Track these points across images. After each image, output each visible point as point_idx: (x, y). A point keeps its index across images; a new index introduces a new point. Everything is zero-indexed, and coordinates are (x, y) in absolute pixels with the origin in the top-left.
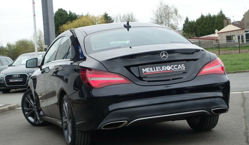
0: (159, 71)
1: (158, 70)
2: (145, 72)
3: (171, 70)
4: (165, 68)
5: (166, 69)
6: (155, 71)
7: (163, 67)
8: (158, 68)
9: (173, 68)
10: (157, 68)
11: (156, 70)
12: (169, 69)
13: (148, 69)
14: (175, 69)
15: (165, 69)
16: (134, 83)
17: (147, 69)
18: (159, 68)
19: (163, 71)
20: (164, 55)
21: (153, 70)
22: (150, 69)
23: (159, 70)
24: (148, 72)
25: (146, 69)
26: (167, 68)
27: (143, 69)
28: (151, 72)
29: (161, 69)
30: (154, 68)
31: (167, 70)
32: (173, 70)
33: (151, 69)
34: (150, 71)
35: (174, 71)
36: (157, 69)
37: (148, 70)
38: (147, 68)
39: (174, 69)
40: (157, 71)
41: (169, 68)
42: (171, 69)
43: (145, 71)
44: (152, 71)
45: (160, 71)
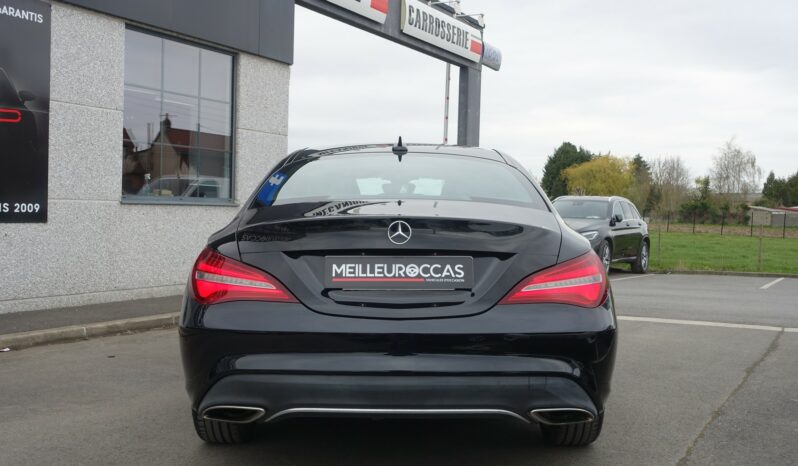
0: (382, 275)
1: (379, 273)
2: (339, 276)
3: (419, 276)
4: (400, 269)
5: (405, 273)
6: (369, 275)
7: (395, 267)
8: (379, 268)
9: (426, 271)
10: (376, 266)
11: (372, 271)
12: (412, 275)
13: (350, 268)
14: (431, 277)
15: (401, 272)
16: (301, 303)
17: (348, 265)
18: (383, 268)
19: (394, 277)
20: (400, 232)
21: (364, 271)
22: (354, 268)
23: (383, 272)
24: (348, 275)
25: (343, 266)
26: (408, 270)
27: (335, 267)
28: (355, 277)
29: (390, 271)
30: (368, 266)
31: (407, 276)
32: (425, 278)
33: (359, 268)
34: (354, 273)
35: (429, 280)
36: (377, 270)
37: (348, 270)
38: (346, 263)
39: (429, 275)
40: (377, 275)
41: (413, 270)
42: (419, 274)
43: (339, 271)
44: (361, 275)
45: (385, 277)
